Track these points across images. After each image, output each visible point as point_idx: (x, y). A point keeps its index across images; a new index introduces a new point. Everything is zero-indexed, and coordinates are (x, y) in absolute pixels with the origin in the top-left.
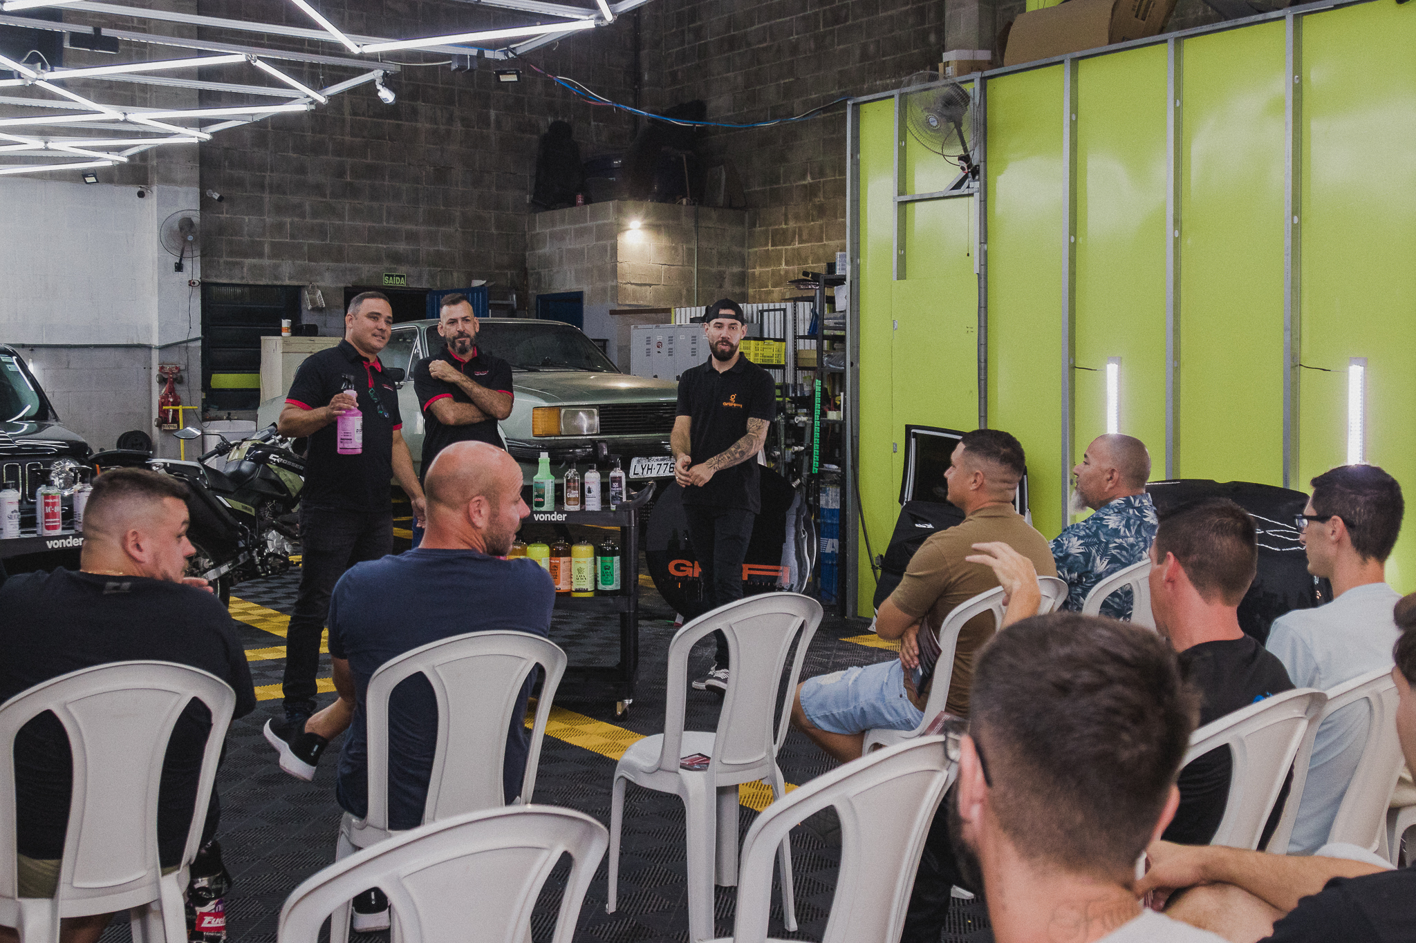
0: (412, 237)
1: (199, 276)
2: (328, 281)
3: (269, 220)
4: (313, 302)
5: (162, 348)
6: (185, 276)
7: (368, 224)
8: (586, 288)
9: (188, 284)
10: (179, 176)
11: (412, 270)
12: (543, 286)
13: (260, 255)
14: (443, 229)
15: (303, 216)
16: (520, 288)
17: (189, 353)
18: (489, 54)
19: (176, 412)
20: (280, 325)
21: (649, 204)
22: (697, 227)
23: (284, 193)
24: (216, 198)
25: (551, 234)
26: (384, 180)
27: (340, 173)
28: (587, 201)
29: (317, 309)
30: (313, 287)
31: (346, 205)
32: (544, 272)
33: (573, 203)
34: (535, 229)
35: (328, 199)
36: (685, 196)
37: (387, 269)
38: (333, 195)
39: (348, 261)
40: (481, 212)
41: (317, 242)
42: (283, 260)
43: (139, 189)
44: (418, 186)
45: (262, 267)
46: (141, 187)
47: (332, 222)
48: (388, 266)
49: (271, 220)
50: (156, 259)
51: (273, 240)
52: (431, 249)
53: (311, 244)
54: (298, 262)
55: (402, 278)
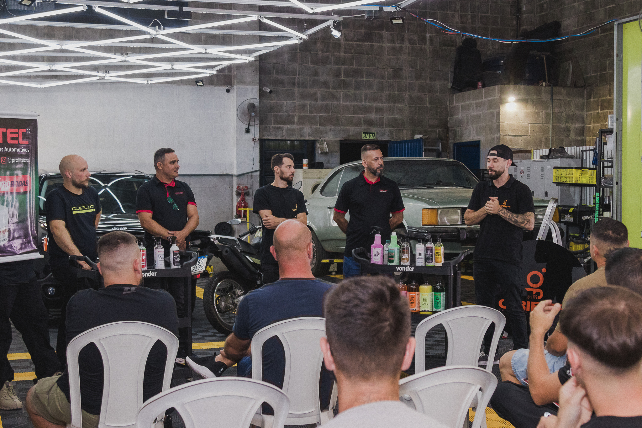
0: (379, 110)
1: (259, 135)
2: (330, 137)
3: (297, 103)
4: (322, 149)
5: (239, 176)
6: (250, 136)
7: (353, 104)
8: (482, 138)
9: (252, 140)
10: (248, 80)
11: (380, 130)
12: (457, 137)
13: (293, 123)
14: (398, 105)
15: (317, 100)
16: (444, 139)
17: (253, 179)
18: (386, 9)
19: (245, 211)
20: (302, 163)
21: (522, 87)
22: (552, 99)
23: (306, 87)
24: (268, 91)
25: (462, 106)
26: (363, 77)
27: (338, 75)
28: (484, 86)
29: (324, 153)
30: (322, 141)
31: (341, 93)
32: (458, 129)
33: (475, 87)
34: (453, 104)
35: (331, 90)
36: (545, 81)
37: (366, 130)
38: (334, 88)
39: (342, 125)
40: (421, 95)
41: (324, 114)
42: (305, 125)
43: (227, 88)
44: (383, 80)
45: (293, 130)
46: (228, 87)
47: (332, 103)
48: (365, 127)
49: (299, 103)
50: (236, 126)
51: (300, 114)
52: (390, 117)
53: (321, 116)
54: (314, 126)
55: (373, 135)
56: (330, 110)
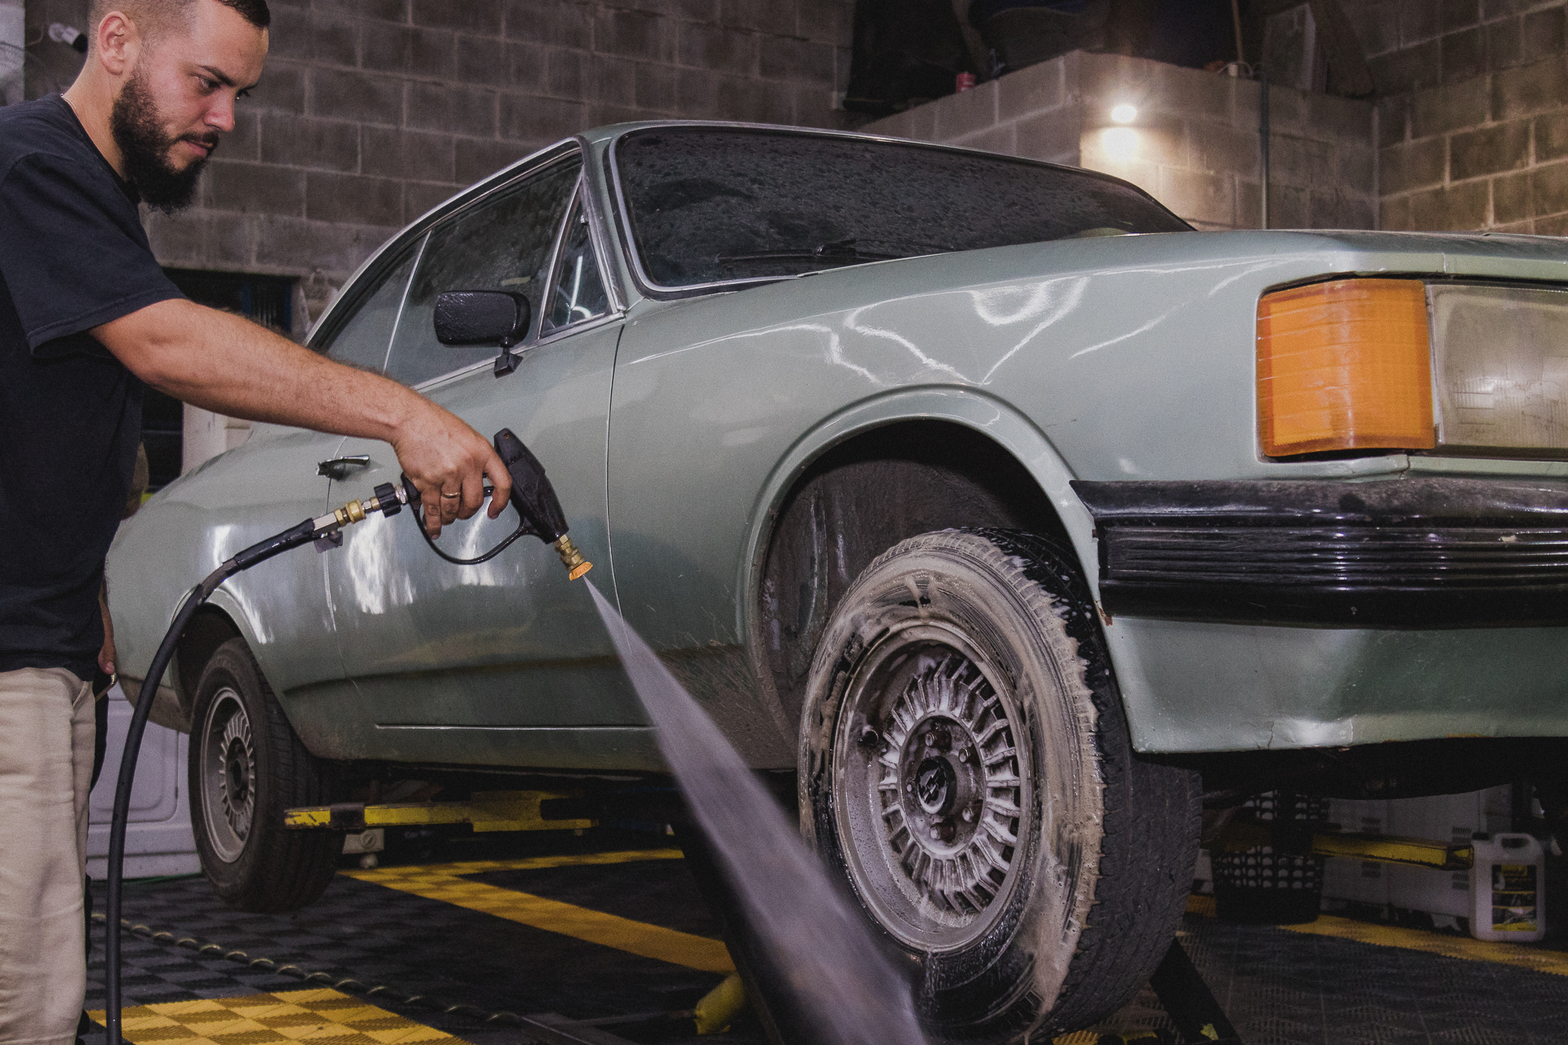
7: (458, 135)
15: (296, 104)
22: (1265, 132)
24: (70, 41)
26: (495, 30)
30: (318, 281)
31: (404, 84)
35: (359, 69)
38: (371, 60)
41: (331, 171)
42: (244, 210)
44: (579, 51)
47: (367, 124)
51: (221, 160)
53: (318, 175)
54: (283, 218)
56: (356, 156)
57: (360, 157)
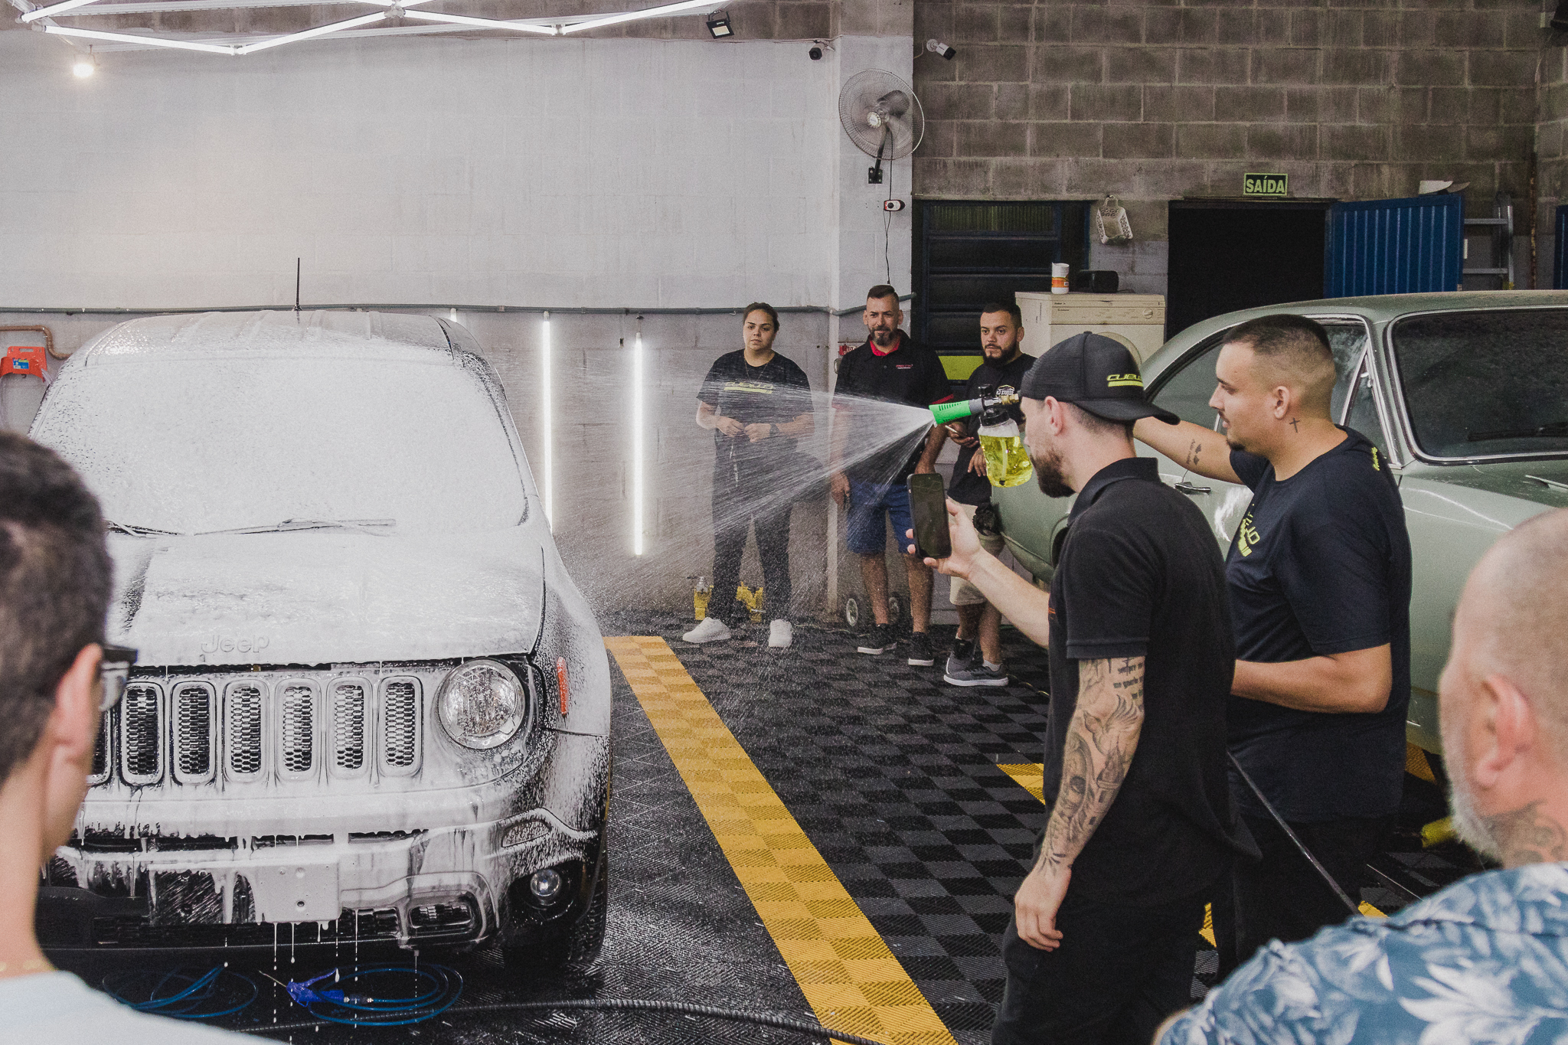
0: (1300, 105)
1: (910, 190)
2: (1139, 191)
3: (1033, 87)
4: (1111, 229)
5: (845, 315)
6: (880, 191)
7: (1217, 85)
10: (879, 17)
11: (1303, 166)
13: (1018, 149)
14: (1366, 87)
15: (1096, 76)
16: (1521, 193)
23: (1063, 37)
24: (942, 52)
29: (1119, 243)
30: (1111, 203)
31: (1176, 51)
34: (1556, 79)
35: (1143, 44)
37: (1252, 166)
38: (1152, 37)
39: (1179, 154)
40: (1442, 52)
41: (1121, 122)
42: (1058, 156)
43: (812, 45)
44: (1318, 9)
45: (1020, 171)
46: (816, 42)
47: (1148, 84)
48: (1254, 159)
49: (1038, 86)
50: (838, 163)
51: (1041, 122)
52: (1340, 125)
53: (1112, 126)
54: (1085, 159)
55: (1281, 182)
56: (1140, 109)
57: (1142, 109)
